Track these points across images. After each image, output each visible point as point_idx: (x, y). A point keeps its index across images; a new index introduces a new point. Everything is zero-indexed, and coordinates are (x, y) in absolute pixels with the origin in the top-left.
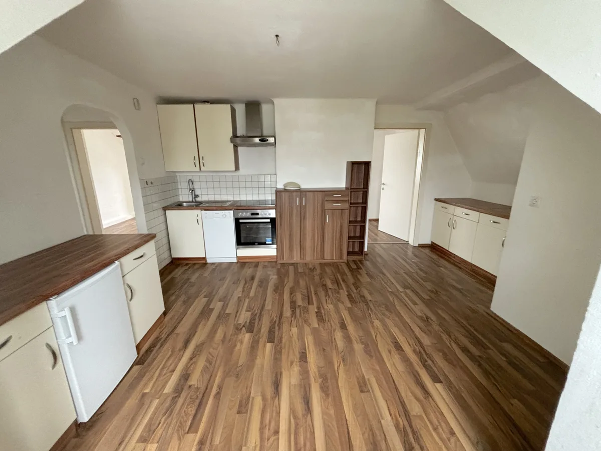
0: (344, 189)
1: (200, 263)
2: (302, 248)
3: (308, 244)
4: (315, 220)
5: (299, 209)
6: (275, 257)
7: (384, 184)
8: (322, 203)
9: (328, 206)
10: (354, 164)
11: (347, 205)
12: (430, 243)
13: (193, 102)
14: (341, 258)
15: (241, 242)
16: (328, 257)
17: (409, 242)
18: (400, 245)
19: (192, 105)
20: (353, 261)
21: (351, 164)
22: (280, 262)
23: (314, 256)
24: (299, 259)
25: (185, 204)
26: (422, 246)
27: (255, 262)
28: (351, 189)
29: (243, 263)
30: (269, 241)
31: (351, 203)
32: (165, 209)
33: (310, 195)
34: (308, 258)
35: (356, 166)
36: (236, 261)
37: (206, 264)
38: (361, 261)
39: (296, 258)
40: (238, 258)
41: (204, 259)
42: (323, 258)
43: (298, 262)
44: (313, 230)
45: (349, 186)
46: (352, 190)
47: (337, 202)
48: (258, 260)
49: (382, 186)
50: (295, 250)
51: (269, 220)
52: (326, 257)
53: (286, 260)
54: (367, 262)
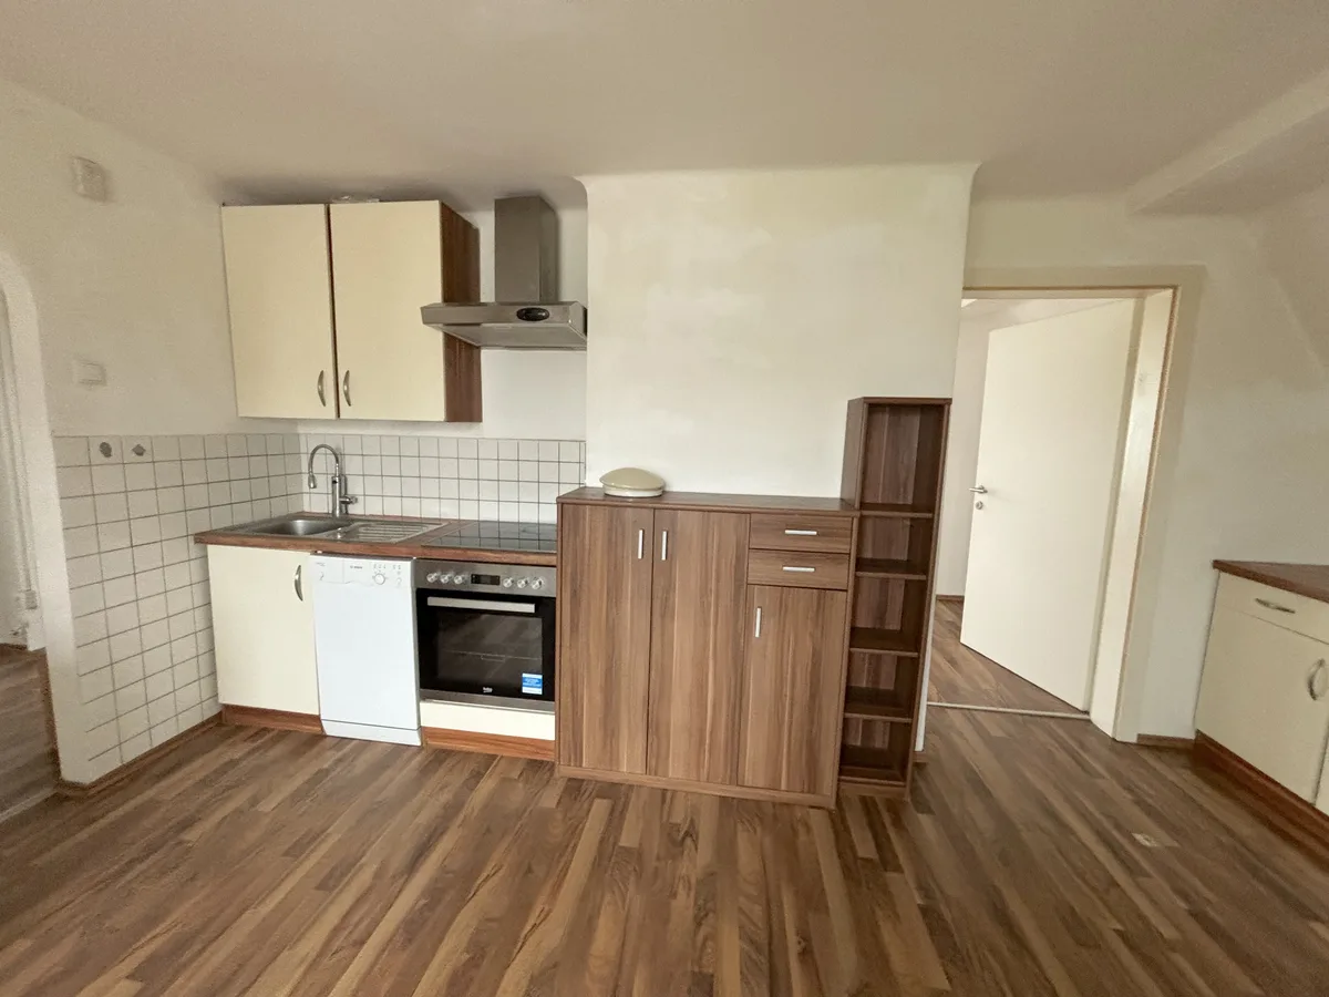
0: (836, 507)
1: (301, 733)
2: (653, 727)
3: (678, 713)
4: (706, 624)
5: (646, 577)
6: (552, 747)
7: (983, 491)
8: (738, 559)
9: (759, 569)
10: (874, 409)
11: (842, 575)
12: (1191, 736)
13: (324, 196)
14: (812, 785)
15: (436, 678)
16: (755, 776)
17: (1094, 717)
18: (1052, 723)
19: (321, 208)
20: (863, 800)
21: (862, 411)
22: (565, 771)
23: (699, 765)
24: (640, 769)
25: (300, 524)
26: (1154, 746)
27: (482, 755)
28: (863, 505)
29: (439, 751)
30: (532, 684)
31: (861, 564)
32: (203, 539)
33: (690, 523)
34: (676, 771)
35: (885, 419)
36: (419, 744)
37: (323, 736)
38: (895, 808)
39: (628, 766)
40: (424, 732)
41: (316, 719)
42: (735, 777)
43: (633, 779)
44: (700, 666)
45: (854, 495)
46: (866, 513)
47: (800, 556)
48: (491, 750)
49: (978, 498)
50: (624, 732)
51: (530, 608)
52: (748, 778)
53: (589, 766)
54: (924, 819)
